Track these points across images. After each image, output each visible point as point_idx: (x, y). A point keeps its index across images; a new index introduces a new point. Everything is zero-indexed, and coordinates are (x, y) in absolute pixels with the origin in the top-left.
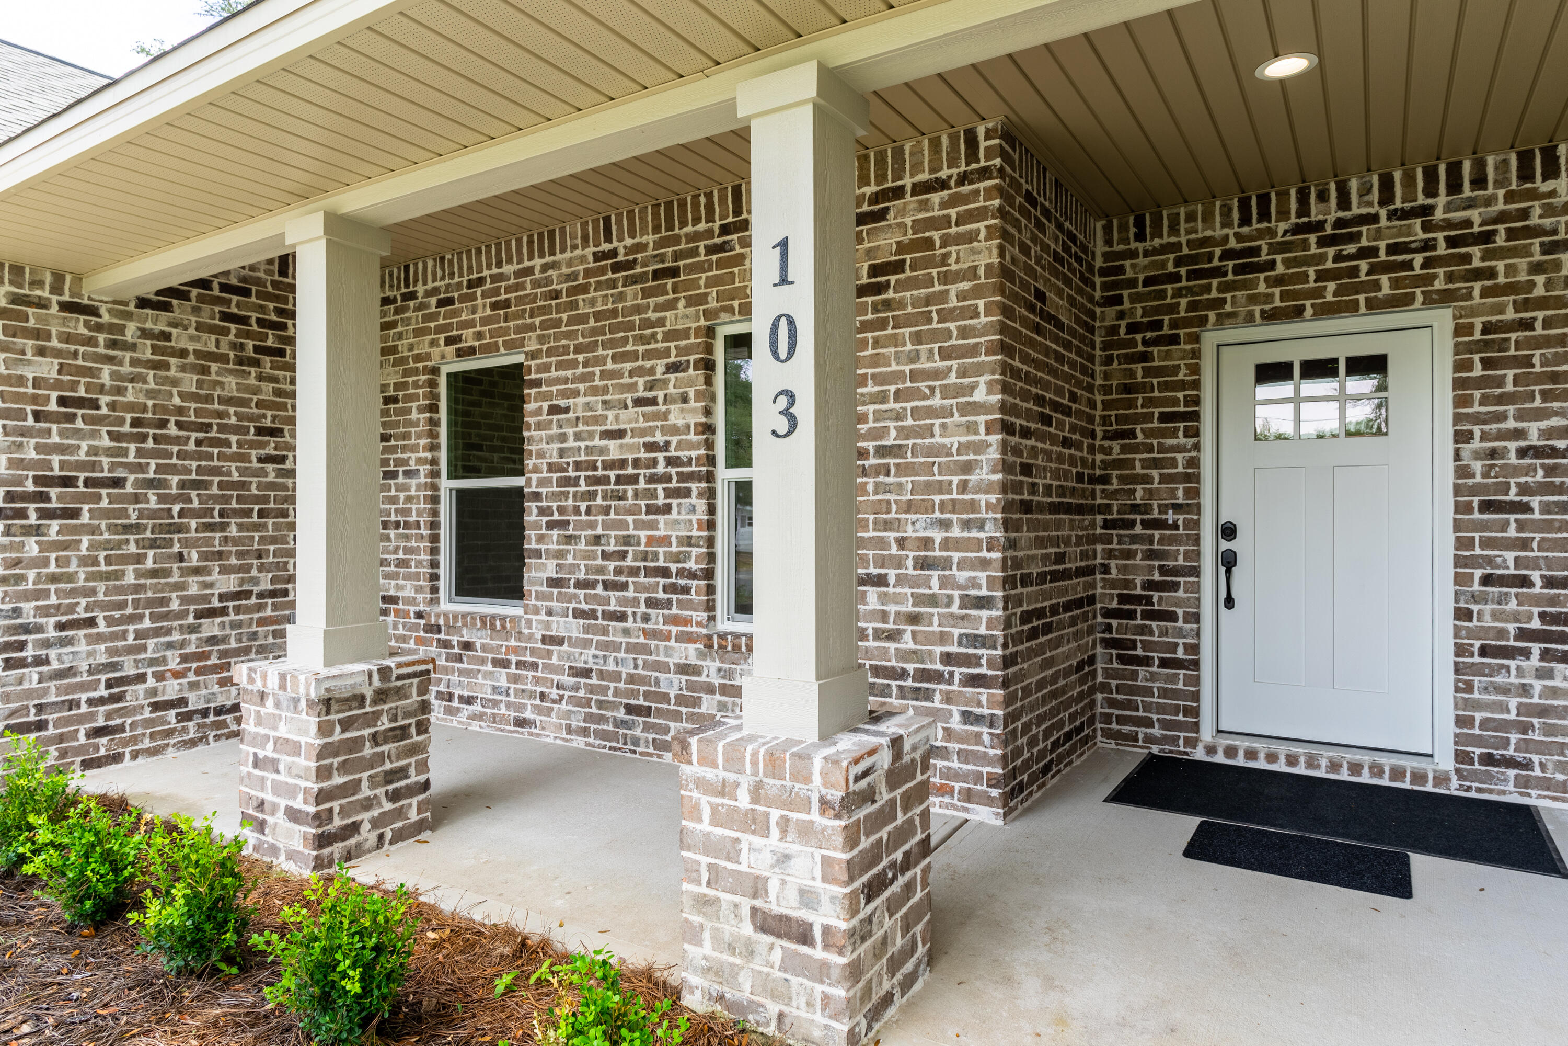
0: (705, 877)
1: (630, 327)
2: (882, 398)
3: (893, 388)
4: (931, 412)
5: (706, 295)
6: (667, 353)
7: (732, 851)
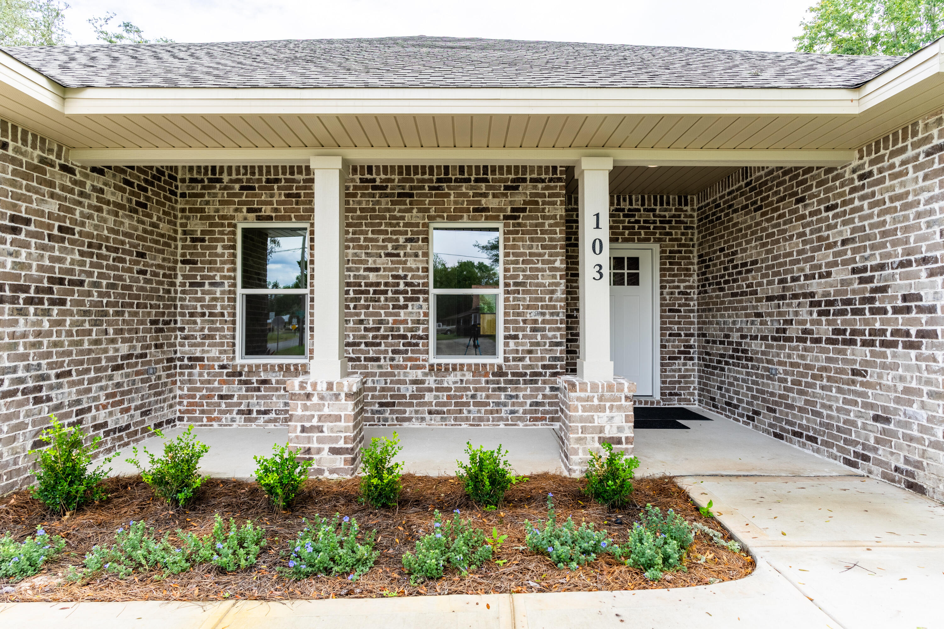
0: (580, 431)
1: (384, 218)
2: (517, 262)
3: (521, 259)
4: (537, 270)
5: (429, 209)
6: (406, 233)
7: (591, 420)
